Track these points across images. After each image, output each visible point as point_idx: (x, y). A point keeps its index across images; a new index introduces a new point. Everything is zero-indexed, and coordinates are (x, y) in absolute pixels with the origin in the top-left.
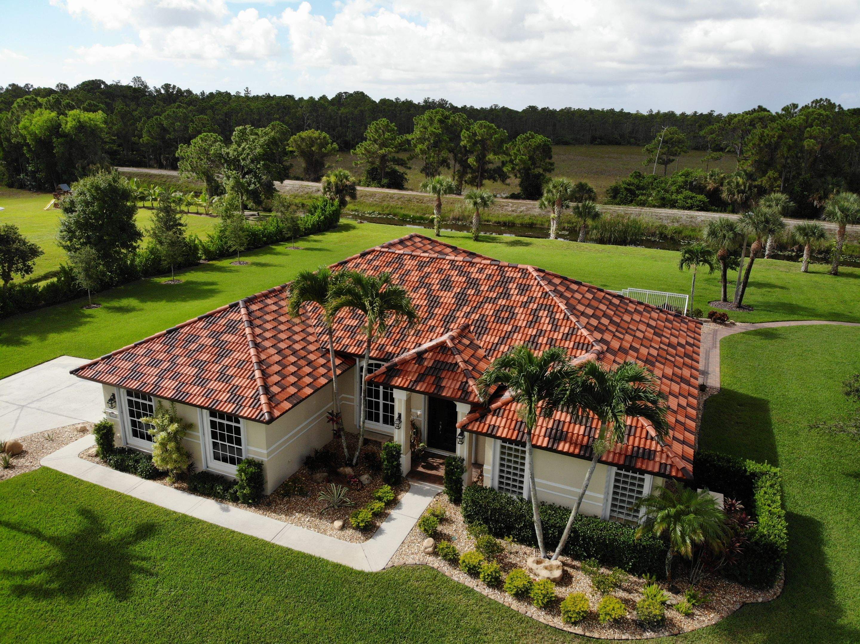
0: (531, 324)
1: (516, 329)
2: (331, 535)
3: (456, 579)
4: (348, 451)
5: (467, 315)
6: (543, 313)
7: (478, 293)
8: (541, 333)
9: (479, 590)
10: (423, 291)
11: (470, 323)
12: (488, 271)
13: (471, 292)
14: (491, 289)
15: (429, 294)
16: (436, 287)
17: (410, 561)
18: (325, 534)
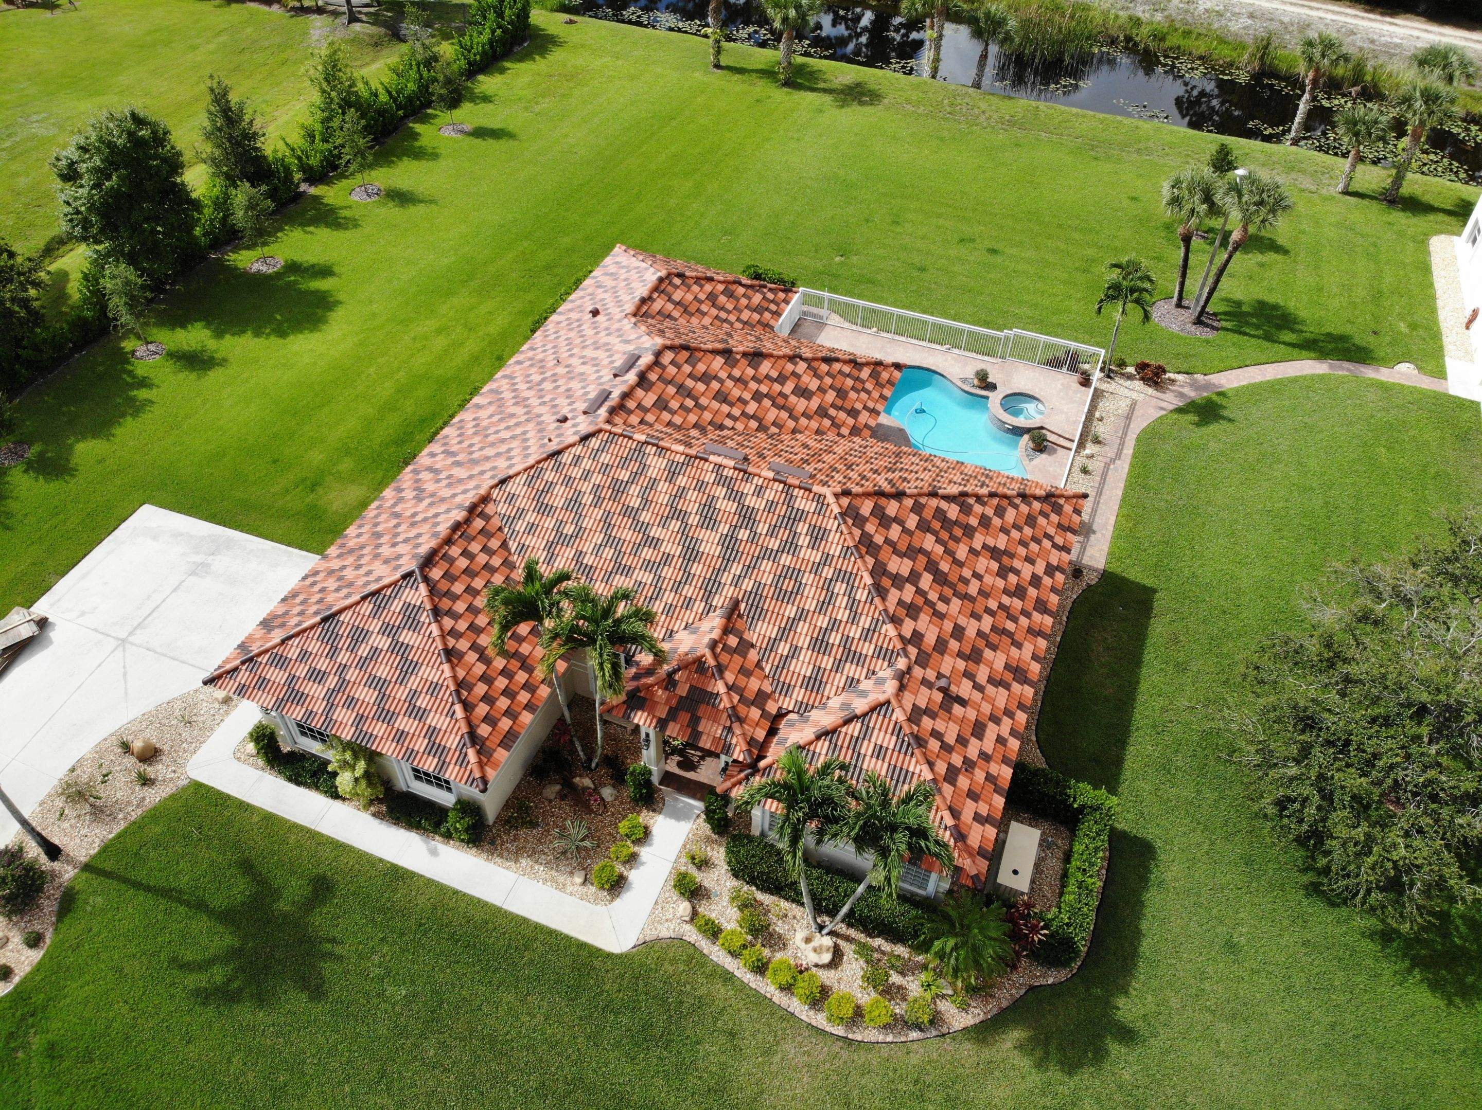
0: (822, 606)
1: (802, 615)
2: (571, 894)
3: (715, 959)
4: (585, 754)
5: (737, 581)
6: (840, 588)
7: (754, 537)
8: (834, 624)
9: (739, 976)
10: (675, 525)
11: (740, 598)
12: (769, 495)
13: (743, 534)
14: (772, 533)
15: (684, 531)
16: (694, 520)
17: (665, 933)
18: (565, 892)
